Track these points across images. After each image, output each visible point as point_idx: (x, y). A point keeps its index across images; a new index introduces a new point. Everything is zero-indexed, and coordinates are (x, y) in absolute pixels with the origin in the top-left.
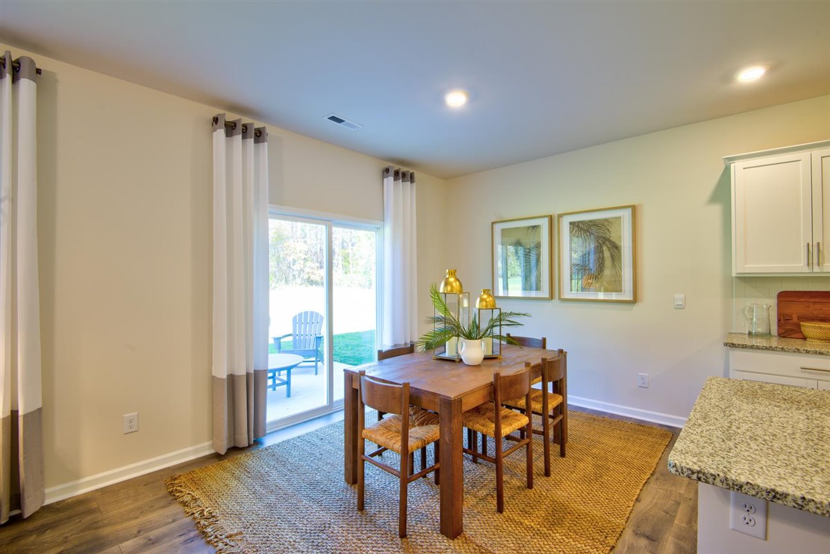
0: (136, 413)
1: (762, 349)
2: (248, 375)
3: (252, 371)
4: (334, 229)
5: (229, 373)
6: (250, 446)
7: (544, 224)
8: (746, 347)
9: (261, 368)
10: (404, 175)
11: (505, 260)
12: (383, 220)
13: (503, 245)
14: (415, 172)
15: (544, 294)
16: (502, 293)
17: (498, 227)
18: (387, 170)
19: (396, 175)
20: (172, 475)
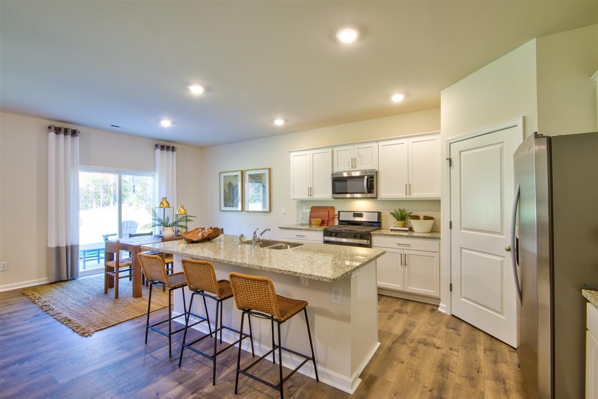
0: (6, 262)
2: (67, 247)
3: (69, 245)
4: (123, 176)
5: (57, 246)
6: (67, 281)
7: (239, 174)
9: (75, 243)
10: (168, 148)
11: (225, 192)
12: (155, 171)
13: (224, 184)
14: (176, 146)
15: (240, 208)
16: (223, 208)
17: (223, 175)
18: (157, 146)
19: (162, 147)
20: (25, 289)
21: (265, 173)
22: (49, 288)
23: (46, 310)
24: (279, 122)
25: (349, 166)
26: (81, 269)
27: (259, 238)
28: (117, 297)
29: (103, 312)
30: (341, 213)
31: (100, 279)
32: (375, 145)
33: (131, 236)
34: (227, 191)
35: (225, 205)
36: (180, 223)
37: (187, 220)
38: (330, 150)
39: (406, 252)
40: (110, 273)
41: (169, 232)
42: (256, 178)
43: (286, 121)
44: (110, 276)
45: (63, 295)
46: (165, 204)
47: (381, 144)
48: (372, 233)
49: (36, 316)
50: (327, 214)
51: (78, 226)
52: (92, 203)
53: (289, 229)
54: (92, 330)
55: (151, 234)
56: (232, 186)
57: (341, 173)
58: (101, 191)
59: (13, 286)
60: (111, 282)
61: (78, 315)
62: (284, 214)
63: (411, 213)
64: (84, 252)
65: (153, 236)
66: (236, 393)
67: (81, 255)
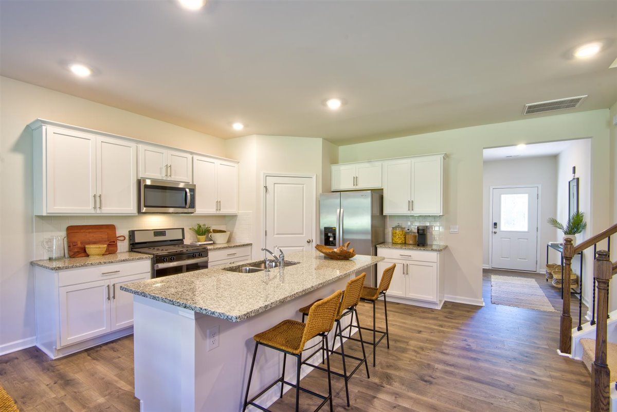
1: (79, 267)
8: (68, 268)
30: (136, 232)
38: (133, 145)
39: (233, 260)
47: (195, 157)
48: (208, 249)
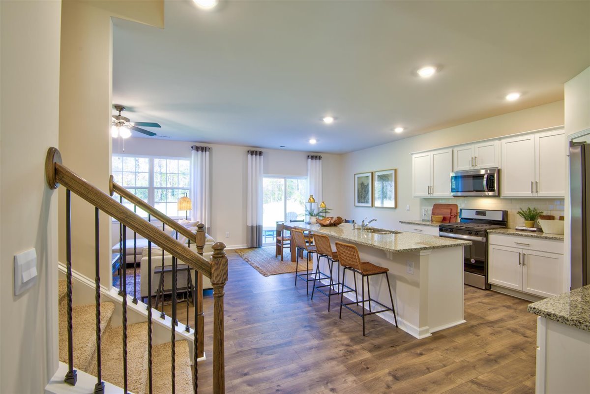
2: (256, 226)
3: (258, 225)
4: (287, 180)
5: (252, 225)
6: (256, 248)
7: (370, 175)
9: (261, 224)
10: (316, 157)
11: (358, 190)
12: (307, 175)
13: (358, 184)
14: (322, 155)
15: (370, 205)
16: (357, 204)
17: (357, 176)
18: (308, 156)
19: (312, 157)
20: (237, 249)
21: (391, 174)
22: (248, 250)
23: (247, 261)
24: (399, 130)
25: (469, 165)
26: (263, 242)
27: (367, 225)
28: (282, 260)
29: (275, 266)
30: (463, 210)
31: (273, 249)
32: (497, 143)
33: (291, 221)
34: (360, 190)
35: (359, 202)
36: (321, 214)
37: (326, 212)
38: (450, 150)
39: (526, 252)
40: (279, 244)
41: (314, 220)
42: (383, 178)
43: (405, 128)
44: (279, 246)
45: (254, 255)
46: (312, 200)
47: (504, 141)
48: (488, 231)
49: (243, 263)
50: (449, 211)
51: (262, 214)
52: (270, 199)
53: (408, 223)
54: (269, 274)
55: (303, 221)
56: (364, 185)
57: (479, 170)
58: (276, 189)
59: (232, 247)
60: (279, 251)
61: (262, 266)
62: (409, 210)
63: (542, 212)
64: (266, 231)
65: (304, 223)
66: (340, 318)
67: (264, 233)
